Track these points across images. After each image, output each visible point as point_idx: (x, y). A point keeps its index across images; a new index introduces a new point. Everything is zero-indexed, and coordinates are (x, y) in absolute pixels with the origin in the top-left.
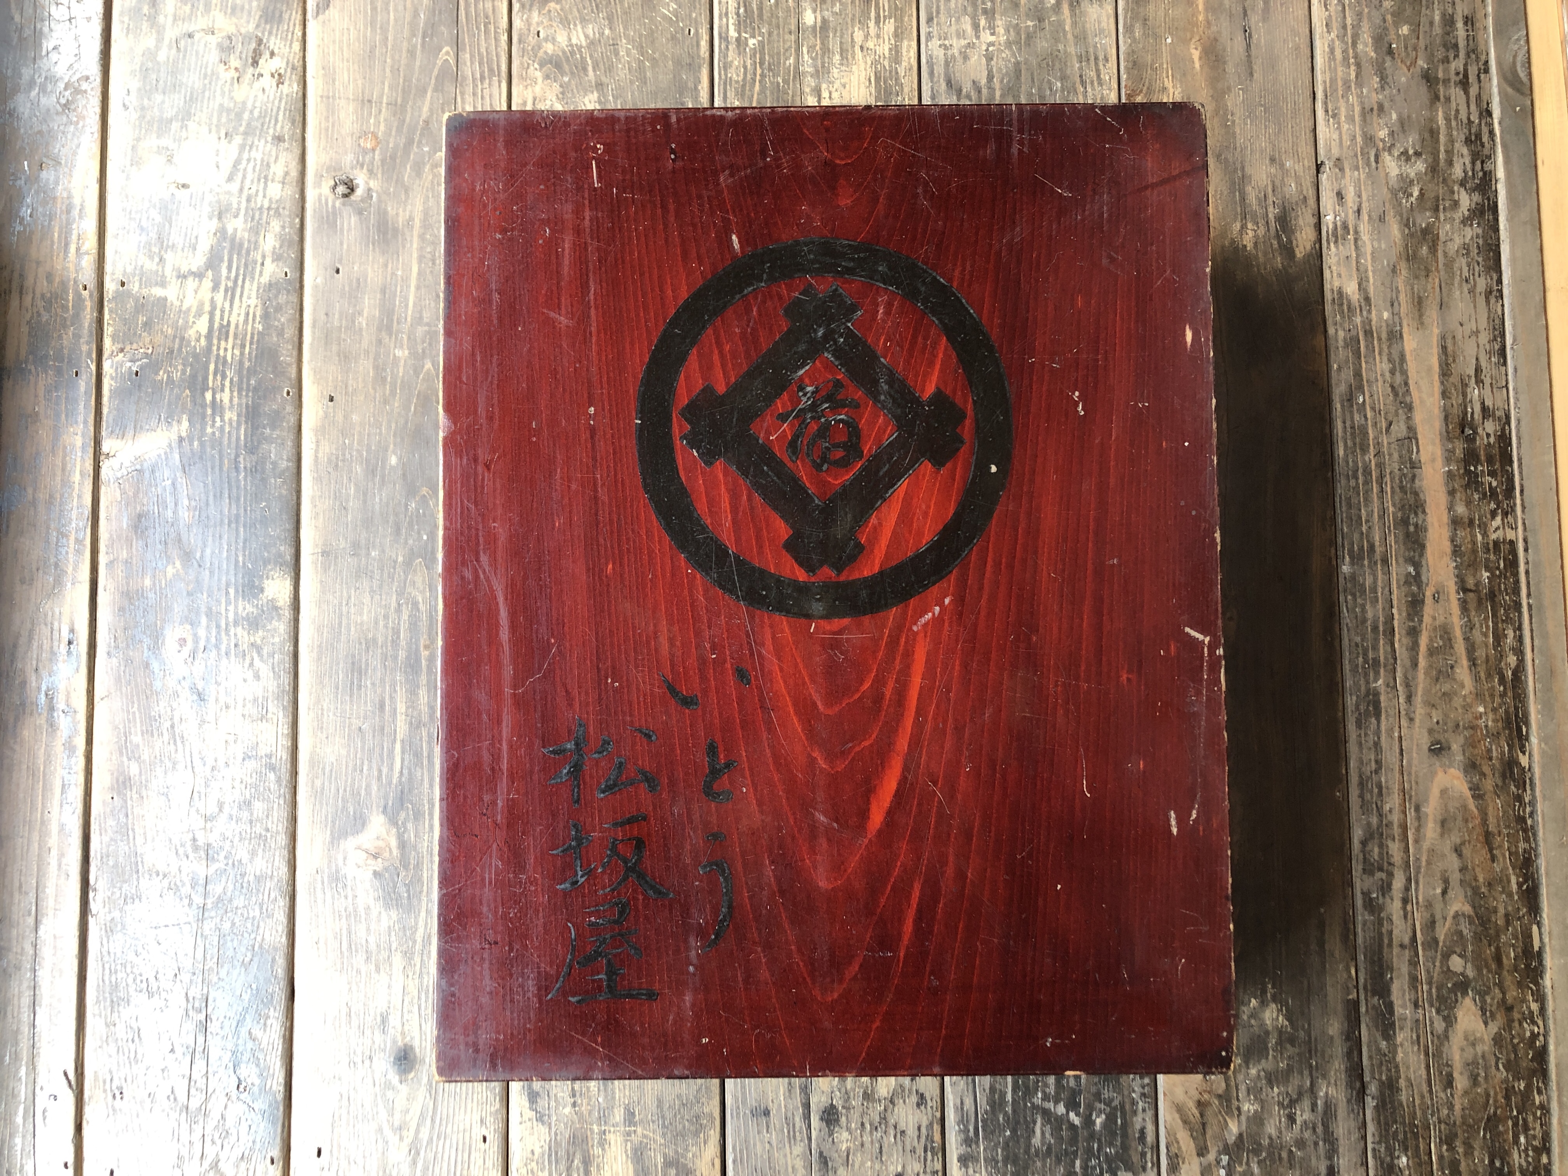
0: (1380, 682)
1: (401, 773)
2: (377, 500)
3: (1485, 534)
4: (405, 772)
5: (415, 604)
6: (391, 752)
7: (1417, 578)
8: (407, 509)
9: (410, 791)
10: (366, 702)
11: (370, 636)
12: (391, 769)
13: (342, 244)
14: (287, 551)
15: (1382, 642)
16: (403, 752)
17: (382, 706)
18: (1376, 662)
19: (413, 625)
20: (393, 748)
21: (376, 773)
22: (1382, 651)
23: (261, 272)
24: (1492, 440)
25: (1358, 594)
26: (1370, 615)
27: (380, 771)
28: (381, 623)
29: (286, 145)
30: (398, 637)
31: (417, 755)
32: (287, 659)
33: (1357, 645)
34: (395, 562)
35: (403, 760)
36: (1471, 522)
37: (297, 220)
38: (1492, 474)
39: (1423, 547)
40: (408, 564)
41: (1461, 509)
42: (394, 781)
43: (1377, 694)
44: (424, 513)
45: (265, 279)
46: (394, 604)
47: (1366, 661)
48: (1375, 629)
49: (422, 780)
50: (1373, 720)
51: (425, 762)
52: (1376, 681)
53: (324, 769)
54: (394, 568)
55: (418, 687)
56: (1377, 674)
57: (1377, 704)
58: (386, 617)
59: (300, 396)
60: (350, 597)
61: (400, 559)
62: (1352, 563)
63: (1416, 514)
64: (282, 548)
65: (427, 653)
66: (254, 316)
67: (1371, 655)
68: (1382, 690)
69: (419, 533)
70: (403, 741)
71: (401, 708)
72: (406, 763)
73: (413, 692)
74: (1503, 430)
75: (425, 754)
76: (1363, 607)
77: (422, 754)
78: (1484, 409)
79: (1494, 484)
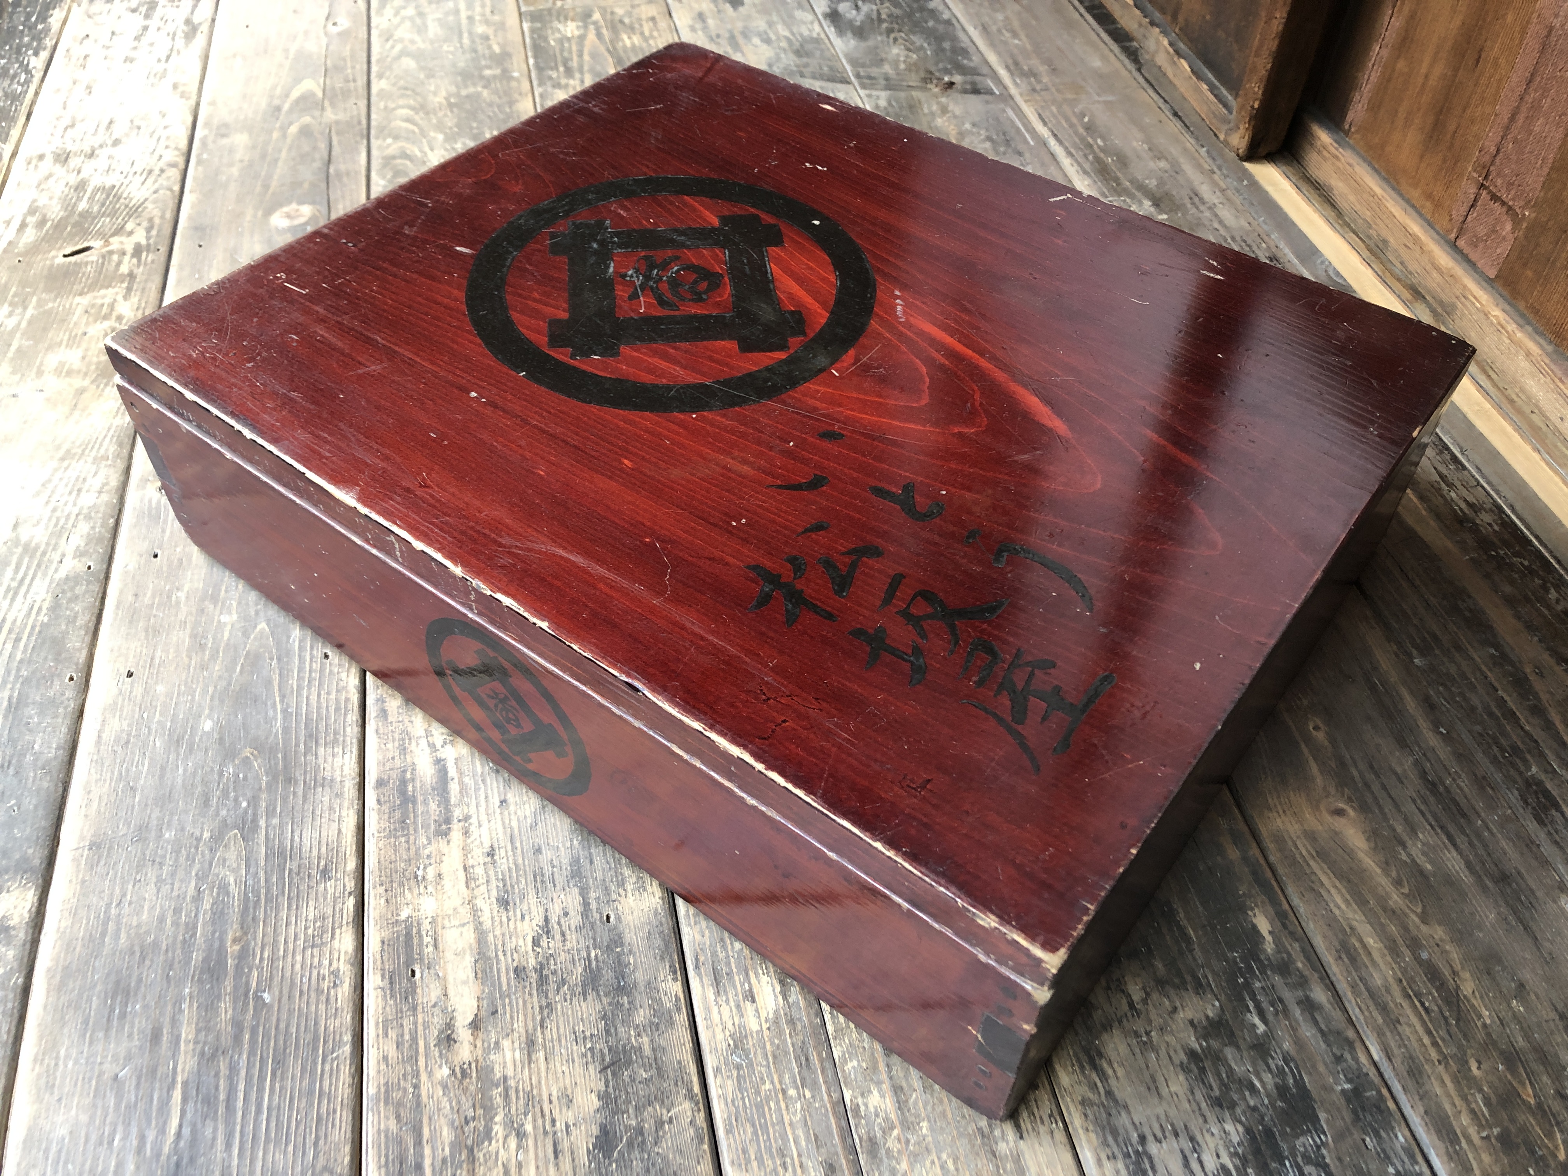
0: (1534, 769)
1: (179, 1134)
2: (181, 771)
3: (1549, 607)
4: (186, 1131)
5: (224, 888)
6: (165, 1104)
7: (1504, 656)
8: (221, 775)
9: (192, 1160)
10: (130, 1036)
11: (149, 940)
12: (162, 1131)
13: (164, 531)
14: (36, 855)
15: (1508, 728)
16: (185, 1100)
17: (156, 1037)
18: (1515, 749)
19: (219, 915)
20: (169, 1097)
21: (135, 1143)
22: (1514, 737)
23: (56, 570)
24: (1496, 528)
25: (1449, 684)
26: (1475, 701)
27: (142, 1138)
28: (169, 921)
29: (109, 462)
30: (194, 934)
31: (209, 1101)
32: (11, 996)
33: (1481, 735)
34: (199, 839)
35: (183, 1113)
36: (1527, 599)
37: (112, 521)
38: (1517, 555)
39: (1491, 628)
40: (218, 838)
41: (1508, 589)
42: (166, 1150)
43: (1540, 783)
44: (245, 778)
45: (62, 574)
46: (191, 891)
47: (1502, 750)
48: (1491, 714)
49: (214, 1139)
50: (1554, 812)
51: (221, 1109)
52: (1529, 768)
53: (47, 1151)
54: (197, 848)
55: (219, 998)
56: (1525, 761)
57: (1547, 794)
58: (177, 911)
59: (87, 681)
60: (124, 895)
61: (206, 835)
62: (1423, 654)
63: (1464, 601)
64: (30, 851)
65: (237, 948)
66: (40, 609)
67: (1503, 741)
68: (1542, 777)
69: (236, 800)
70: (185, 1084)
71: (187, 1032)
72: (189, 1116)
73: (209, 1008)
74: (1501, 518)
75: (222, 1097)
76: (1462, 694)
77: (216, 1098)
78: (1471, 505)
79: (1526, 563)
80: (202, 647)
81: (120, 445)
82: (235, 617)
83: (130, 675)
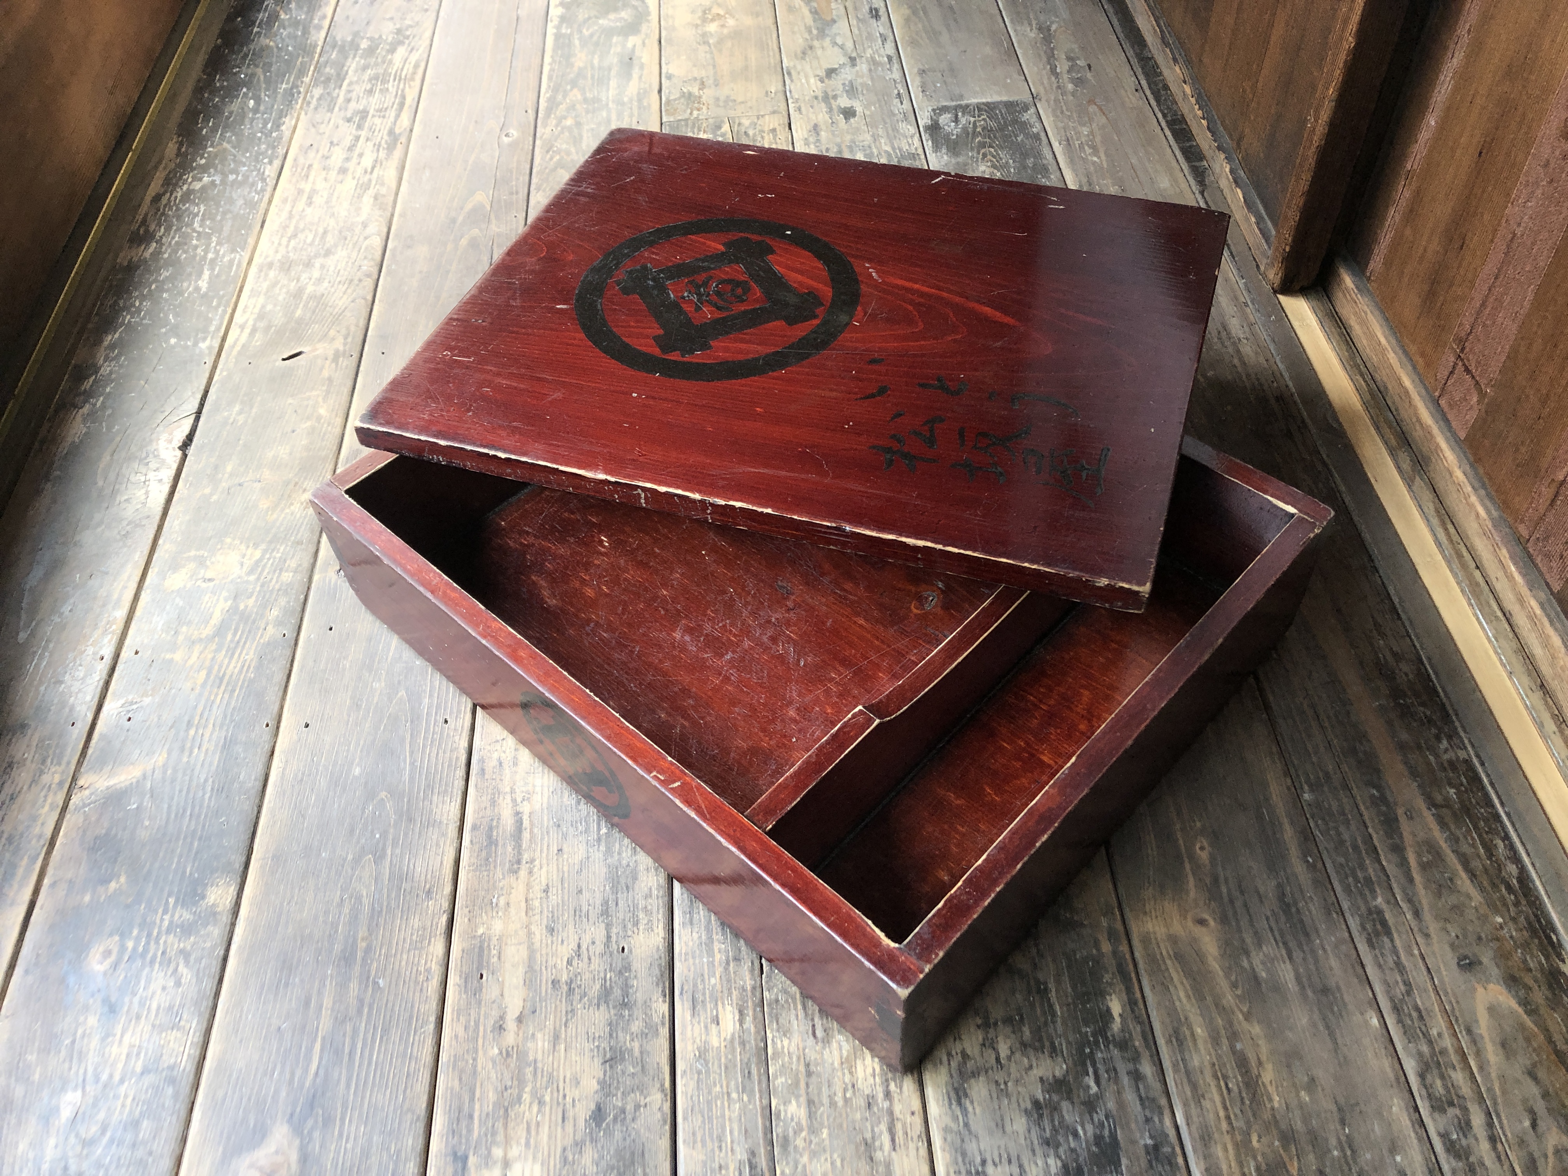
0: (1380, 900)
1: (317, 1073)
2: (336, 806)
3: (1437, 756)
4: (322, 1072)
5: (359, 899)
6: (310, 1050)
7: (1383, 799)
8: (363, 812)
9: (323, 1093)
10: (291, 1000)
11: (307, 931)
12: (306, 1070)
13: (338, 609)
14: (238, 861)
15: (1367, 862)
16: (322, 1050)
17: (307, 1003)
18: (1368, 881)
19: (354, 917)
20: (312, 1047)
21: (288, 1076)
22: (1371, 871)
23: (262, 635)
24: (1411, 676)
25: (1327, 818)
26: (1346, 836)
27: (293, 1074)
28: (321, 919)
29: (303, 546)
30: (337, 931)
31: (338, 1053)
32: (214, 963)
33: (1341, 865)
34: (345, 860)
35: (321, 1058)
36: (1419, 747)
37: (302, 597)
38: (1423, 704)
39: (1378, 771)
40: (357, 860)
41: (1404, 736)
42: (307, 1084)
43: (1380, 912)
44: (380, 815)
45: (266, 638)
46: (337, 899)
47: (1357, 881)
48: (1355, 848)
49: (339, 1080)
50: (1386, 940)
51: (346, 1058)
52: (1375, 898)
53: (230, 1076)
54: (343, 866)
55: (350, 980)
56: (1373, 891)
57: (1384, 923)
58: (327, 913)
59: (278, 728)
60: (293, 897)
61: (350, 857)
62: (1312, 790)
63: (1361, 743)
64: (233, 857)
65: (364, 944)
66: (249, 667)
67: (1359, 874)
68: (1384, 907)
69: (372, 832)
70: (323, 1038)
71: (327, 1002)
72: (324, 1062)
73: (343, 986)
74: (1419, 670)
75: (347, 1051)
76: (1336, 829)
77: (343, 1052)
78: (1395, 654)
79: (1428, 713)
80: (358, 707)
81: (312, 532)
82: (383, 684)
83: (307, 726)
